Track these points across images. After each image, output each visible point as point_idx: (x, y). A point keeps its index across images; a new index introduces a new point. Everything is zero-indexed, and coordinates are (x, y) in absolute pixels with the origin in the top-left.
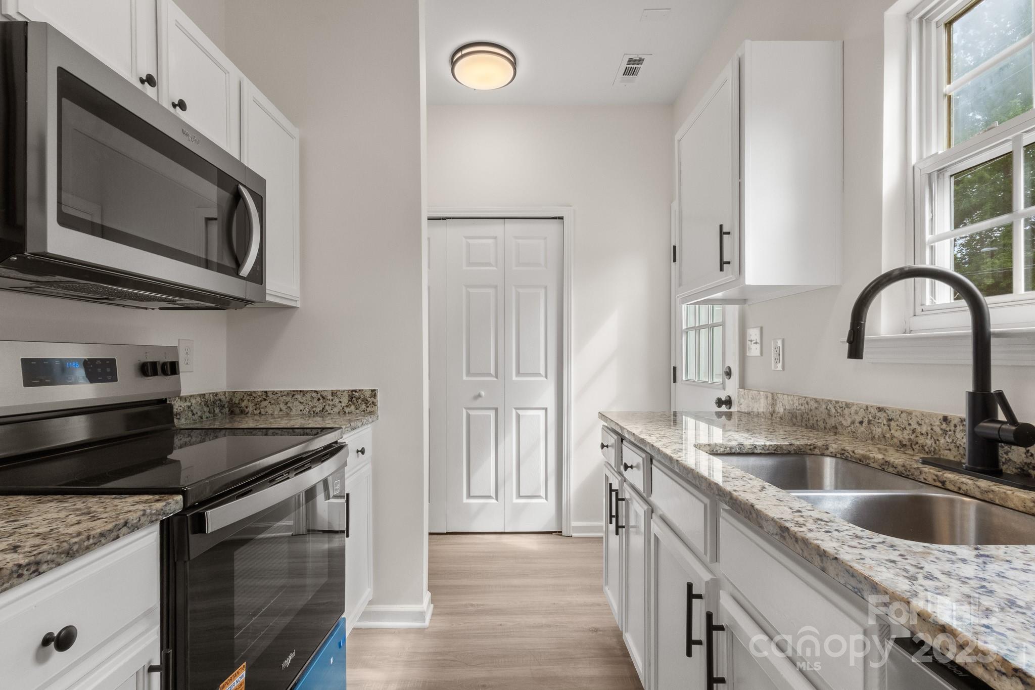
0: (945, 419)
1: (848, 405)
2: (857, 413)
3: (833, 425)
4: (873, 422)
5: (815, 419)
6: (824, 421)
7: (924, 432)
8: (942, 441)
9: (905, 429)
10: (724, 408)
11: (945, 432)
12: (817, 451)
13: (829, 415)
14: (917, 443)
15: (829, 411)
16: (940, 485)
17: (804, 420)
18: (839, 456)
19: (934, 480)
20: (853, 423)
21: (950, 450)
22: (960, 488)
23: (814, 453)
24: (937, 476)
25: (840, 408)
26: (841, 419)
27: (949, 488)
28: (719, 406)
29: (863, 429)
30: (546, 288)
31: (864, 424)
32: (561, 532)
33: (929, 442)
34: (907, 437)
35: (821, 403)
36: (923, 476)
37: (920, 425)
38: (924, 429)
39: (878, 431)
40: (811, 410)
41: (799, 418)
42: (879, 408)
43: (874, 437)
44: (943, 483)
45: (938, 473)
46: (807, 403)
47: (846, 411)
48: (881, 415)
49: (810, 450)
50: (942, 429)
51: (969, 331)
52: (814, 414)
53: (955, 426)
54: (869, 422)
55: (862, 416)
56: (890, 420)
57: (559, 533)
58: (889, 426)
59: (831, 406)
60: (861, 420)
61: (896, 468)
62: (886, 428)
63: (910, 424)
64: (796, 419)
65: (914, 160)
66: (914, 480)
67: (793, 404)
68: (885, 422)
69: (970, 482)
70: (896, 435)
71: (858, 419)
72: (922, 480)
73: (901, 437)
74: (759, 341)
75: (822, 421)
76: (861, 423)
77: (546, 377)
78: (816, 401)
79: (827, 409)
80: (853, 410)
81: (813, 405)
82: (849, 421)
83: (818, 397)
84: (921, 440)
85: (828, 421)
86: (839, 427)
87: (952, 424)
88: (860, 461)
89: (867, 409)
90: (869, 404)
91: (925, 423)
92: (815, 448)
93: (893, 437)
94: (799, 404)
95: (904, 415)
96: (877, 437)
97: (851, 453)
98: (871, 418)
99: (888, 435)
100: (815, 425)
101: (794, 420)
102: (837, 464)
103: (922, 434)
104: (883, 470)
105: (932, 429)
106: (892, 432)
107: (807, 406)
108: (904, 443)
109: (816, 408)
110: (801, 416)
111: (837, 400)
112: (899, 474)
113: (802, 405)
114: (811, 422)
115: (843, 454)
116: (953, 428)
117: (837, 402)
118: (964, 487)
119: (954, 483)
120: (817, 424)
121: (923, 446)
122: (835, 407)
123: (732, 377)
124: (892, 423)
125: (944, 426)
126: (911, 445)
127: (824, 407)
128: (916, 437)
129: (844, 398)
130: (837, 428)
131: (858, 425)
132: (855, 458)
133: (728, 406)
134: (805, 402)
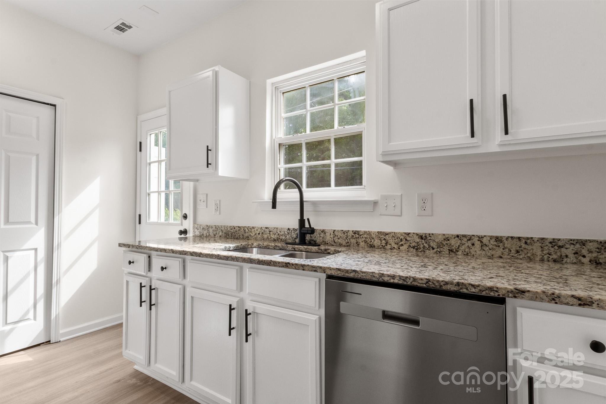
0: (289, 229)
1: (253, 228)
2: (257, 230)
3: (247, 236)
4: (264, 233)
5: (238, 235)
6: (243, 235)
7: (282, 234)
8: (288, 236)
9: (276, 234)
10: (183, 236)
11: (288, 233)
12: (249, 246)
13: (245, 232)
14: (280, 238)
15: (245, 231)
16: (293, 250)
17: (233, 236)
18: (257, 247)
19: (292, 248)
20: (256, 234)
21: (290, 239)
22: (299, 249)
23: (248, 247)
24: (292, 247)
25: (250, 229)
26: (250, 233)
27: (296, 250)
28: (181, 235)
29: (260, 236)
30: (37, 156)
31: (260, 234)
32: (49, 341)
33: (284, 237)
34: (276, 237)
35: (242, 228)
36: (288, 248)
37: (280, 232)
38: (282, 233)
39: (265, 236)
40: (236, 231)
41: (230, 235)
42: (266, 227)
43: (264, 239)
44: (294, 249)
45: (292, 246)
46: (234, 228)
47: (253, 230)
48: (267, 230)
49: (247, 246)
50: (287, 233)
51: (299, 200)
52: (238, 233)
53: (292, 231)
54: (262, 233)
55: (259, 231)
56: (270, 231)
57: (48, 342)
58: (270, 234)
59: (246, 228)
60: (259, 233)
61: (279, 247)
62: (269, 235)
63: (277, 232)
64: (229, 236)
65: (274, 137)
66: (285, 250)
67: (227, 229)
68: (268, 233)
69: (302, 247)
70: (272, 237)
71: (258, 232)
72: (288, 249)
73: (274, 237)
74: (205, 200)
75: (242, 235)
76: (259, 234)
77: (37, 224)
78: (239, 227)
79: (244, 230)
80: (255, 229)
81: (237, 229)
82: (254, 234)
83: (240, 225)
84: (281, 237)
85: (244, 235)
86: (250, 237)
87: (291, 230)
88: (266, 247)
89: (261, 228)
90: (262, 226)
91: (282, 231)
92: (249, 245)
93: (271, 238)
94: (230, 229)
95: (275, 229)
96: (265, 238)
97: (262, 245)
98: (263, 232)
99: (269, 237)
100: (238, 237)
101: (228, 236)
102: (257, 250)
103: (281, 235)
104: (275, 249)
105: (284, 233)
106: (271, 236)
107: (234, 230)
108: (275, 239)
109: (239, 230)
110: (231, 234)
111: (249, 226)
112: (280, 249)
113: (232, 229)
114: (236, 236)
115: (259, 246)
116: (291, 232)
117: (249, 227)
118: (300, 249)
119: (297, 248)
120: (239, 237)
121: (281, 239)
122: (248, 229)
123: (187, 219)
124: (271, 233)
125: (288, 231)
126: (278, 240)
127: (243, 229)
128: (279, 236)
129: (251, 225)
130: (248, 237)
131: (258, 235)
132: (264, 247)
133: (185, 234)
134: (233, 228)
